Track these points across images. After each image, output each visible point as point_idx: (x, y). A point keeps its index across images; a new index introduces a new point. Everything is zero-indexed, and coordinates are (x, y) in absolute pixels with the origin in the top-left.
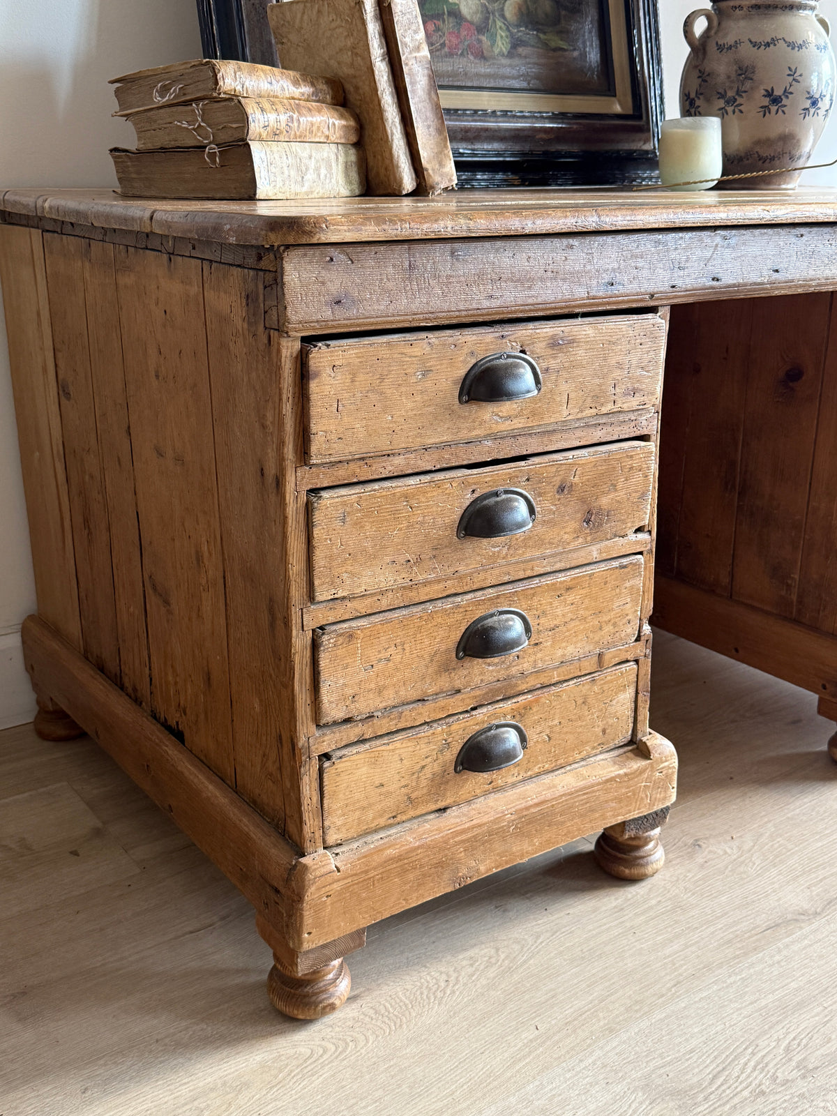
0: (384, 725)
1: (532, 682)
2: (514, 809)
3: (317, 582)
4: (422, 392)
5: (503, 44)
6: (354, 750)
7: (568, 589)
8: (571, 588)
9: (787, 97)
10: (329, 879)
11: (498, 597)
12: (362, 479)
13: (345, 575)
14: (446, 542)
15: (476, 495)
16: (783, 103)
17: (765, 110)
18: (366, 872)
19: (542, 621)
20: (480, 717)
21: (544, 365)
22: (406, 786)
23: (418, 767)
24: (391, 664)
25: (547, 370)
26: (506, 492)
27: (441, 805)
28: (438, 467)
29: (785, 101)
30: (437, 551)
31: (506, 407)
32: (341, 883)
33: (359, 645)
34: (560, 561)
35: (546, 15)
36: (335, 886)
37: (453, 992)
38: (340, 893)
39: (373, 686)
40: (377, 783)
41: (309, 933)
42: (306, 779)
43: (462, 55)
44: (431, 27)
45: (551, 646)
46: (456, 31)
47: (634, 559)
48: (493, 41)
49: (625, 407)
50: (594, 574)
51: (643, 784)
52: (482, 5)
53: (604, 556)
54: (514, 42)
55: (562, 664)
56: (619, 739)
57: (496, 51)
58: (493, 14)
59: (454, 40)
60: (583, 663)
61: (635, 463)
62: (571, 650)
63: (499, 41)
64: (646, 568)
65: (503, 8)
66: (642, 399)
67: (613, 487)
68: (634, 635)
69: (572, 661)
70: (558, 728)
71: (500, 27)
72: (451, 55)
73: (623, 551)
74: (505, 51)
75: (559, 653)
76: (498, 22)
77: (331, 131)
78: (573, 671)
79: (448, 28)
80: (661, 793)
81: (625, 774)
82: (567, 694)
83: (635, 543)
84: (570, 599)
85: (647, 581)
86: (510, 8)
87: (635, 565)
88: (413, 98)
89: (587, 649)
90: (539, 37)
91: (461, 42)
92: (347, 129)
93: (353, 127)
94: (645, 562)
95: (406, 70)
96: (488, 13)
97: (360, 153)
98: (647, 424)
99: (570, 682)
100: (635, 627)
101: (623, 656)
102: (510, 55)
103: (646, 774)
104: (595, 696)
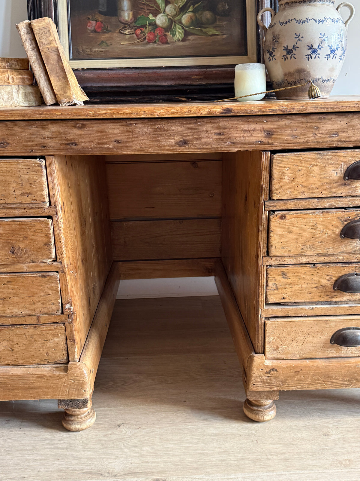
5: (180, 36)
7: (9, 282)
8: (11, 282)
9: (295, 50)
16: (293, 53)
17: (285, 57)
29: (294, 52)
34: (3, 268)
35: (207, 19)
43: (155, 42)
44: (138, 32)
45: (3, 307)
46: (152, 32)
47: (51, 274)
48: (174, 35)
49: (23, 201)
50: (24, 277)
51: (63, 384)
52: (169, 19)
53: (31, 270)
54: (187, 34)
55: (13, 316)
56: (58, 360)
57: (175, 39)
58: (175, 22)
59: (151, 36)
60: (27, 318)
61: (37, 228)
62: (16, 311)
63: (177, 34)
64: (62, 279)
65: (181, 19)
66: (34, 198)
67: (25, 238)
68: (58, 311)
69: (19, 316)
70: (17, 346)
71: (179, 28)
72: (149, 43)
73: (43, 269)
74: (180, 39)
75: (9, 311)
76: (177, 26)
77: (11, 80)
78: (21, 321)
79: (148, 31)
80: (75, 391)
81: (50, 377)
82: (19, 331)
83: (51, 266)
84: (11, 287)
85: (64, 286)
86: (185, 18)
87: (52, 277)
88: (48, 65)
89: (27, 312)
90: (202, 31)
91: (155, 36)
92: (23, 79)
93: (27, 78)
94: (60, 276)
95: (42, 53)
96: (172, 22)
97: (35, 88)
98: (49, 211)
99: (21, 326)
100: (57, 307)
101: (53, 320)
102: (183, 40)
103: (64, 380)
104: (38, 336)
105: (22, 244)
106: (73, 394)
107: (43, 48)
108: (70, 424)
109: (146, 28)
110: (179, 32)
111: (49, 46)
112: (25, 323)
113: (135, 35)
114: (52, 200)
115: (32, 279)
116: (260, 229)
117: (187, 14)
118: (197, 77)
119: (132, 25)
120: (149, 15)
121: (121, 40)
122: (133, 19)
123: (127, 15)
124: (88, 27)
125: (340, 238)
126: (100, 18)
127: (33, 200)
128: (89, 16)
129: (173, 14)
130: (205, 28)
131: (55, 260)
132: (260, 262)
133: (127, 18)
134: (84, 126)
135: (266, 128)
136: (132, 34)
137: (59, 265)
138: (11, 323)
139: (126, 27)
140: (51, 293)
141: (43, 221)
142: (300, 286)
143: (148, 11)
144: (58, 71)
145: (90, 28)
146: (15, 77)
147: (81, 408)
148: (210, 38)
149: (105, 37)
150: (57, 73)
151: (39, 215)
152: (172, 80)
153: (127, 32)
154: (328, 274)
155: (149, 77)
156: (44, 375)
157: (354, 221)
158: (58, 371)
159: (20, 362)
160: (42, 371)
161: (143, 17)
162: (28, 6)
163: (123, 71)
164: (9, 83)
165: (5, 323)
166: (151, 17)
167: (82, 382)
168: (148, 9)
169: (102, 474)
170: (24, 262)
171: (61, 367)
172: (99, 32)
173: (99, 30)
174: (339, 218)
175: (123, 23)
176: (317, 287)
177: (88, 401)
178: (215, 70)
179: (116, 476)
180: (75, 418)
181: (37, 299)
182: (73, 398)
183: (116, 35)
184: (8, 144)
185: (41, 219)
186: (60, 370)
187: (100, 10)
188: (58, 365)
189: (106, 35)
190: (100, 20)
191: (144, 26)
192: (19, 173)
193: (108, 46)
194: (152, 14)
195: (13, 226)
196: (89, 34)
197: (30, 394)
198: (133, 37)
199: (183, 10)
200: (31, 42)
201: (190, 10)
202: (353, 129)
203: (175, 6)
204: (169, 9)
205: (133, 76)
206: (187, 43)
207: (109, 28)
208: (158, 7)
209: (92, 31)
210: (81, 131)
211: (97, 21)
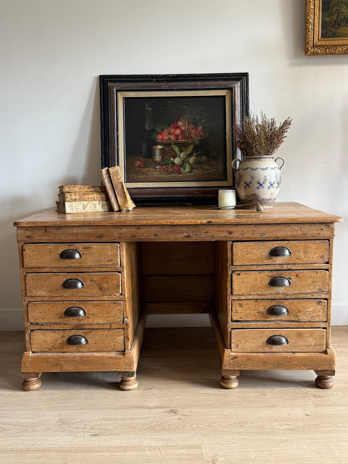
0: (46, 327)
1: (88, 327)
3: (27, 292)
4: (50, 255)
6: (38, 331)
7: (97, 305)
9: (251, 184)
10: (28, 357)
11: (75, 303)
12: (38, 272)
13: (34, 291)
14: (59, 288)
15: (67, 279)
16: (250, 185)
17: (245, 187)
18: (37, 359)
19: (90, 312)
20: (73, 332)
21: (82, 252)
22: (53, 343)
23: (55, 340)
24: (46, 313)
25: (83, 254)
26: (75, 279)
27: (63, 351)
28: (58, 272)
30: (57, 290)
31: (72, 261)
32: (31, 359)
33: (38, 307)
34: (95, 298)
35: (204, 161)
36: (29, 359)
38: (31, 361)
39: (41, 317)
40: (45, 340)
41: (23, 368)
42: (26, 334)
43: (174, 173)
44: (164, 167)
45: (93, 319)
46: (172, 167)
47: (119, 302)
48: (185, 169)
49: (108, 264)
50: (105, 303)
51: (122, 362)
52: (182, 160)
53: (109, 299)
54: (192, 169)
55: (98, 324)
56: (119, 349)
57: (185, 171)
58: (185, 162)
59: (172, 170)
60: (105, 325)
61: (114, 278)
62: (99, 321)
63: (187, 169)
64: (124, 305)
65: (189, 160)
66: (113, 262)
67: (107, 282)
68: (121, 322)
69: (101, 324)
70: (98, 341)
71: (188, 165)
72: (170, 173)
73: (115, 299)
74: (188, 171)
75: (96, 321)
76: (187, 164)
77: (96, 198)
78: (102, 327)
79: (170, 167)
80: (128, 366)
81: (115, 358)
82: (100, 332)
83: (119, 297)
84: (98, 308)
85: (125, 308)
86: (191, 160)
87: (119, 303)
88: (116, 190)
89: (105, 322)
90: (201, 167)
91: (174, 170)
92: (102, 197)
93: (104, 197)
94: (123, 303)
95: (114, 185)
96: (184, 162)
97: (108, 202)
98: (120, 269)
99: (101, 330)
100: (121, 320)
101: (118, 327)
102: (190, 172)
103: (123, 360)
104: (110, 335)
105: (105, 286)
106: (127, 368)
107: (114, 182)
108: (124, 386)
109: (169, 165)
110: (188, 168)
111: (117, 181)
112: (104, 328)
113: (162, 169)
114: (121, 263)
115: (109, 304)
116: (228, 280)
117: (192, 158)
118: (198, 193)
119: (161, 163)
120: (170, 158)
121: (155, 172)
122: (161, 160)
123: (158, 158)
124: (135, 164)
125: (268, 286)
126: (143, 159)
127: (113, 263)
128: (136, 158)
129: (184, 158)
130: (203, 166)
131: (121, 294)
132: (228, 298)
133: (158, 160)
134: (140, 228)
135: (229, 230)
136: (161, 168)
137: (123, 297)
138: (96, 328)
139: (157, 164)
140: (118, 312)
141: (117, 274)
142: (249, 311)
143: (170, 156)
144: (121, 194)
145: (136, 165)
146: (98, 196)
147: (131, 377)
148: (206, 171)
149: (145, 170)
150: (121, 195)
151: (115, 271)
152: (183, 194)
153: (158, 167)
154: (264, 305)
155: (170, 193)
156: (112, 357)
157: (275, 277)
158: (119, 355)
159: (99, 350)
160: (111, 355)
161: (167, 159)
162: (101, 152)
163: (155, 189)
164: (95, 199)
165: (93, 328)
166: (172, 159)
167: (132, 362)
168: (170, 155)
169: (143, 408)
170: (106, 295)
171: (121, 353)
172: (142, 167)
173: (142, 166)
174: (267, 275)
175: (155, 162)
176: (258, 312)
177: (135, 373)
178: (208, 190)
179: (150, 408)
180: (127, 383)
181: (111, 315)
182: (127, 370)
183: (151, 169)
184: (103, 236)
185: (116, 273)
186: (121, 355)
187: (142, 155)
188: (119, 352)
189: (146, 169)
190: (142, 160)
191: (168, 164)
192: (107, 250)
193: (146, 175)
194: (172, 157)
195: (102, 276)
196: (136, 168)
197: (104, 367)
198: (161, 170)
199: (190, 155)
200: (108, 179)
201: (194, 155)
202: (272, 232)
203: (186, 153)
204: (182, 155)
205: (161, 192)
206: (192, 174)
207: (147, 165)
208: (176, 153)
209: (138, 167)
210: (138, 231)
211: (140, 161)
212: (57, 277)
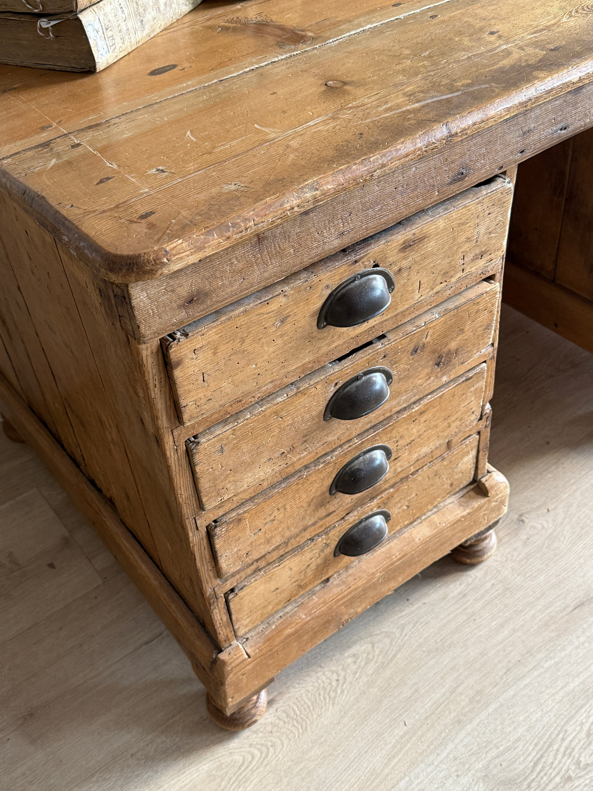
0: (275, 555)
2: (382, 569)
3: (204, 500)
4: (282, 336)
6: (253, 579)
7: (421, 414)
8: (424, 412)
10: (243, 665)
13: (229, 485)
14: (315, 427)
15: (338, 387)
18: (271, 650)
19: (400, 442)
20: (351, 520)
21: (396, 268)
22: (296, 581)
23: (303, 568)
24: (275, 522)
25: (399, 270)
27: (325, 578)
28: (303, 376)
30: (307, 437)
32: (252, 664)
33: (247, 522)
37: (342, 692)
38: (253, 669)
39: (262, 541)
40: (274, 589)
41: (232, 698)
42: (216, 611)
45: (408, 455)
47: (478, 369)
49: (473, 270)
50: (444, 394)
51: (482, 513)
53: (452, 378)
55: (418, 460)
56: (463, 483)
60: (434, 452)
61: (481, 306)
62: (424, 451)
64: (488, 370)
68: (477, 419)
69: (426, 455)
70: (415, 498)
73: (469, 367)
75: (415, 456)
78: (427, 460)
80: (495, 513)
81: (468, 514)
82: (421, 475)
83: (480, 357)
84: (423, 419)
85: (489, 378)
87: (478, 373)
89: (438, 443)
94: (488, 366)
99: (424, 468)
100: (478, 414)
101: (467, 434)
103: (485, 507)
104: (445, 467)
105: (453, 344)
106: (491, 518)
115: (453, 390)
131: (490, 346)
138: (412, 471)
140: (473, 399)
158: (471, 503)
159: (416, 516)
165: (406, 475)
167: (505, 498)
170: (449, 372)
171: (471, 494)
181: (455, 418)
184: (470, 170)
186: (476, 500)
188: (463, 491)
192: (477, 221)
197: (442, 550)
212: (306, 396)
